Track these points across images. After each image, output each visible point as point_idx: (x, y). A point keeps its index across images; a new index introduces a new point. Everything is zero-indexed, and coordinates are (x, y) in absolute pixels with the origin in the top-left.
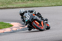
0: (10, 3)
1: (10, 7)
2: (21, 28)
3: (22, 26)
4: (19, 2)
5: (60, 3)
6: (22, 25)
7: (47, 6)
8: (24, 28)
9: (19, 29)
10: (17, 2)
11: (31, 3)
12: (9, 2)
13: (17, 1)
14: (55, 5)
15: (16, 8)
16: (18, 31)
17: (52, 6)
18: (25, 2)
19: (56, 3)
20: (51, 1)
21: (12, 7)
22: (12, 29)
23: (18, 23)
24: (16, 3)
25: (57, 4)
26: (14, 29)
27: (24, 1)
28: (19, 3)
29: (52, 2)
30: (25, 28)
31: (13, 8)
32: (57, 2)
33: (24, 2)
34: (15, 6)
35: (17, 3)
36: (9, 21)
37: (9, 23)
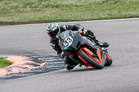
0: (6, 13)
1: (6, 21)
2: (31, 67)
3: (32, 64)
4: (26, 10)
5: (116, 13)
6: (33, 62)
7: (89, 18)
8: (37, 67)
9: (25, 71)
10: (21, 10)
11: (53, 11)
12: (3, 9)
13: (22, 7)
14: (106, 16)
15: (19, 23)
16: (23, 75)
17: (100, 19)
18: (40, 10)
19: (109, 12)
20: (98, 8)
21: (9, 21)
22: (9, 71)
23: (24, 58)
24: (19, 12)
25: (110, 15)
26: (15, 70)
27: (37, 9)
28: (27, 12)
29: (100, 9)
30: (40, 69)
31: (12, 24)
32: (110, 10)
33: (36, 11)
34: (16, 19)
35: (22, 12)
36: (3, 54)
37: (4, 56)
